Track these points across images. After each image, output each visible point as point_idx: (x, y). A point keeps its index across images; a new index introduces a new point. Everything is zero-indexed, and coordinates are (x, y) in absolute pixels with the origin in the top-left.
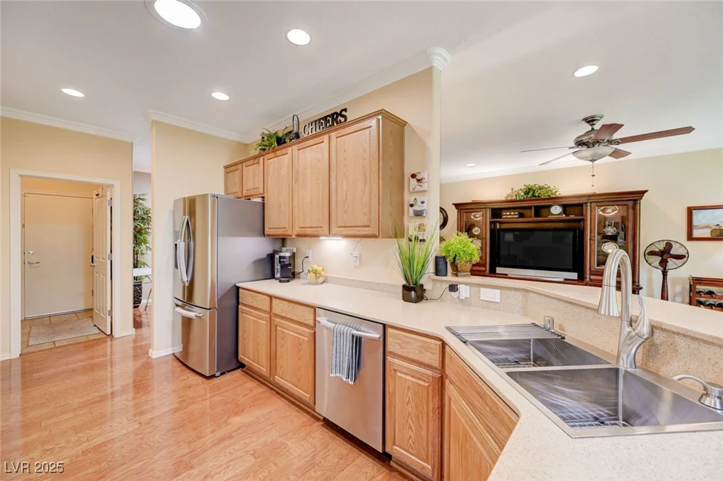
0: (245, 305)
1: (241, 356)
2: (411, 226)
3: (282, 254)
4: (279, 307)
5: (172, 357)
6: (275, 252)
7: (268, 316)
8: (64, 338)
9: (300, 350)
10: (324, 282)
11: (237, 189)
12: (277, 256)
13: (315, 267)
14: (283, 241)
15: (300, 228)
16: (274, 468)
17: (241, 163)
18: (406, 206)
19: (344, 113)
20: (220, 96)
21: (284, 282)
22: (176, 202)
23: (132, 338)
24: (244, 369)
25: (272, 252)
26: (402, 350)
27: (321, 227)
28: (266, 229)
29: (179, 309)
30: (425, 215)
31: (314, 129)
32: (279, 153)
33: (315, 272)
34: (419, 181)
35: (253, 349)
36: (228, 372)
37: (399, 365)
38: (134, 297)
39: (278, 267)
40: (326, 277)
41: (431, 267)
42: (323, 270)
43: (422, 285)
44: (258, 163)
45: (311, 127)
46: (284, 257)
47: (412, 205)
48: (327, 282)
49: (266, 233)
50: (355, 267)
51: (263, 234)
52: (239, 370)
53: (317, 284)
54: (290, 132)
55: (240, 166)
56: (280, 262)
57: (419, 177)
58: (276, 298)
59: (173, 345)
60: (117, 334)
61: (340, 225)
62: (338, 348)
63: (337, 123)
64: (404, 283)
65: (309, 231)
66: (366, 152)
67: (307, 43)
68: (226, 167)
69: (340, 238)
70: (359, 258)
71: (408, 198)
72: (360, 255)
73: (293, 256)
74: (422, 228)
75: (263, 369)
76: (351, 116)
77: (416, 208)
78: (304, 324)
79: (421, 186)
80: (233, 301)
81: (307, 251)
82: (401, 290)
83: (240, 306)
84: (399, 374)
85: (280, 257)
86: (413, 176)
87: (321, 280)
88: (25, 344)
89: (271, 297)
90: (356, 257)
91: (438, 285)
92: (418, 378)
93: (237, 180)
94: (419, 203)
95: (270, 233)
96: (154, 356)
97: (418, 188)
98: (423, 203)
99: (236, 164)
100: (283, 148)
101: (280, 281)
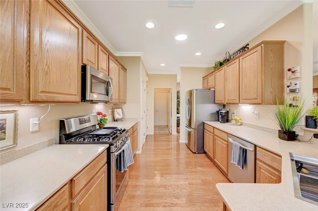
0: (206, 130)
1: (205, 149)
2: (288, 98)
3: (221, 111)
4: (216, 132)
5: (185, 144)
6: (220, 110)
7: (213, 135)
8: (162, 132)
9: (223, 150)
10: (240, 125)
11: (206, 86)
12: (220, 112)
13: (236, 117)
14: (224, 106)
15: (228, 100)
16: (207, 188)
17: (207, 75)
18: (285, 87)
19: (247, 46)
20: (198, 54)
21: (222, 123)
22: (186, 92)
23: (177, 136)
24: (206, 154)
25: (218, 110)
26: (263, 159)
27: (236, 100)
28: (216, 101)
29: (186, 128)
30: (297, 91)
31: (234, 57)
32: (220, 70)
33: (236, 120)
34: (293, 72)
35: (208, 147)
36: (201, 153)
37: (262, 166)
38: (177, 123)
39: (220, 116)
40: (242, 123)
41: (303, 122)
42: (240, 119)
43: (294, 132)
44: (213, 75)
45: (233, 56)
46: (222, 113)
47: (288, 87)
48: (243, 125)
49: (215, 102)
50: (257, 119)
51: (215, 103)
52: (205, 154)
53: (236, 125)
54: (225, 60)
55: (207, 77)
56: (221, 114)
57: (293, 70)
58: (216, 128)
59: (186, 140)
60: (173, 134)
61: (243, 99)
62: (234, 151)
63: (245, 51)
64: (280, 129)
65: (231, 102)
66: (255, 63)
67: (223, 26)
68: (203, 78)
69: (248, 105)
70: (258, 115)
71: (287, 83)
72: (259, 113)
73: (228, 112)
74: (295, 99)
75: (211, 155)
76: (250, 47)
77: (290, 88)
78: (225, 140)
79: (295, 75)
80: (202, 128)
81: (234, 110)
82: (277, 132)
83: (205, 130)
84: (262, 170)
85: (221, 113)
86: (289, 70)
87: (239, 123)
88: (155, 131)
89: (214, 127)
90: (257, 114)
91: (308, 133)
92: (271, 175)
93: (206, 82)
94: (293, 85)
95: (217, 102)
96: (180, 142)
97: (293, 77)
98: (296, 84)
99: (206, 76)
100: (222, 67)
101: (221, 122)
